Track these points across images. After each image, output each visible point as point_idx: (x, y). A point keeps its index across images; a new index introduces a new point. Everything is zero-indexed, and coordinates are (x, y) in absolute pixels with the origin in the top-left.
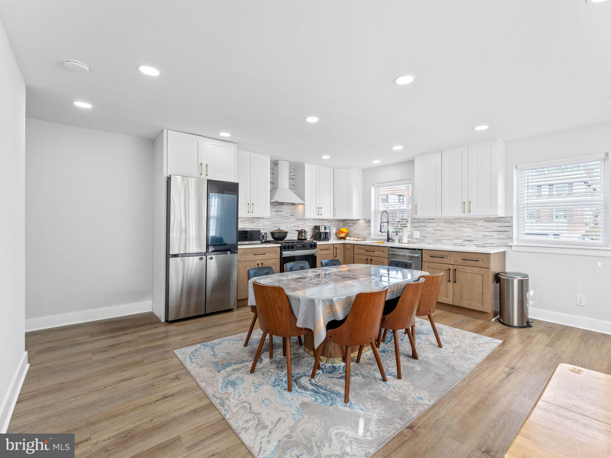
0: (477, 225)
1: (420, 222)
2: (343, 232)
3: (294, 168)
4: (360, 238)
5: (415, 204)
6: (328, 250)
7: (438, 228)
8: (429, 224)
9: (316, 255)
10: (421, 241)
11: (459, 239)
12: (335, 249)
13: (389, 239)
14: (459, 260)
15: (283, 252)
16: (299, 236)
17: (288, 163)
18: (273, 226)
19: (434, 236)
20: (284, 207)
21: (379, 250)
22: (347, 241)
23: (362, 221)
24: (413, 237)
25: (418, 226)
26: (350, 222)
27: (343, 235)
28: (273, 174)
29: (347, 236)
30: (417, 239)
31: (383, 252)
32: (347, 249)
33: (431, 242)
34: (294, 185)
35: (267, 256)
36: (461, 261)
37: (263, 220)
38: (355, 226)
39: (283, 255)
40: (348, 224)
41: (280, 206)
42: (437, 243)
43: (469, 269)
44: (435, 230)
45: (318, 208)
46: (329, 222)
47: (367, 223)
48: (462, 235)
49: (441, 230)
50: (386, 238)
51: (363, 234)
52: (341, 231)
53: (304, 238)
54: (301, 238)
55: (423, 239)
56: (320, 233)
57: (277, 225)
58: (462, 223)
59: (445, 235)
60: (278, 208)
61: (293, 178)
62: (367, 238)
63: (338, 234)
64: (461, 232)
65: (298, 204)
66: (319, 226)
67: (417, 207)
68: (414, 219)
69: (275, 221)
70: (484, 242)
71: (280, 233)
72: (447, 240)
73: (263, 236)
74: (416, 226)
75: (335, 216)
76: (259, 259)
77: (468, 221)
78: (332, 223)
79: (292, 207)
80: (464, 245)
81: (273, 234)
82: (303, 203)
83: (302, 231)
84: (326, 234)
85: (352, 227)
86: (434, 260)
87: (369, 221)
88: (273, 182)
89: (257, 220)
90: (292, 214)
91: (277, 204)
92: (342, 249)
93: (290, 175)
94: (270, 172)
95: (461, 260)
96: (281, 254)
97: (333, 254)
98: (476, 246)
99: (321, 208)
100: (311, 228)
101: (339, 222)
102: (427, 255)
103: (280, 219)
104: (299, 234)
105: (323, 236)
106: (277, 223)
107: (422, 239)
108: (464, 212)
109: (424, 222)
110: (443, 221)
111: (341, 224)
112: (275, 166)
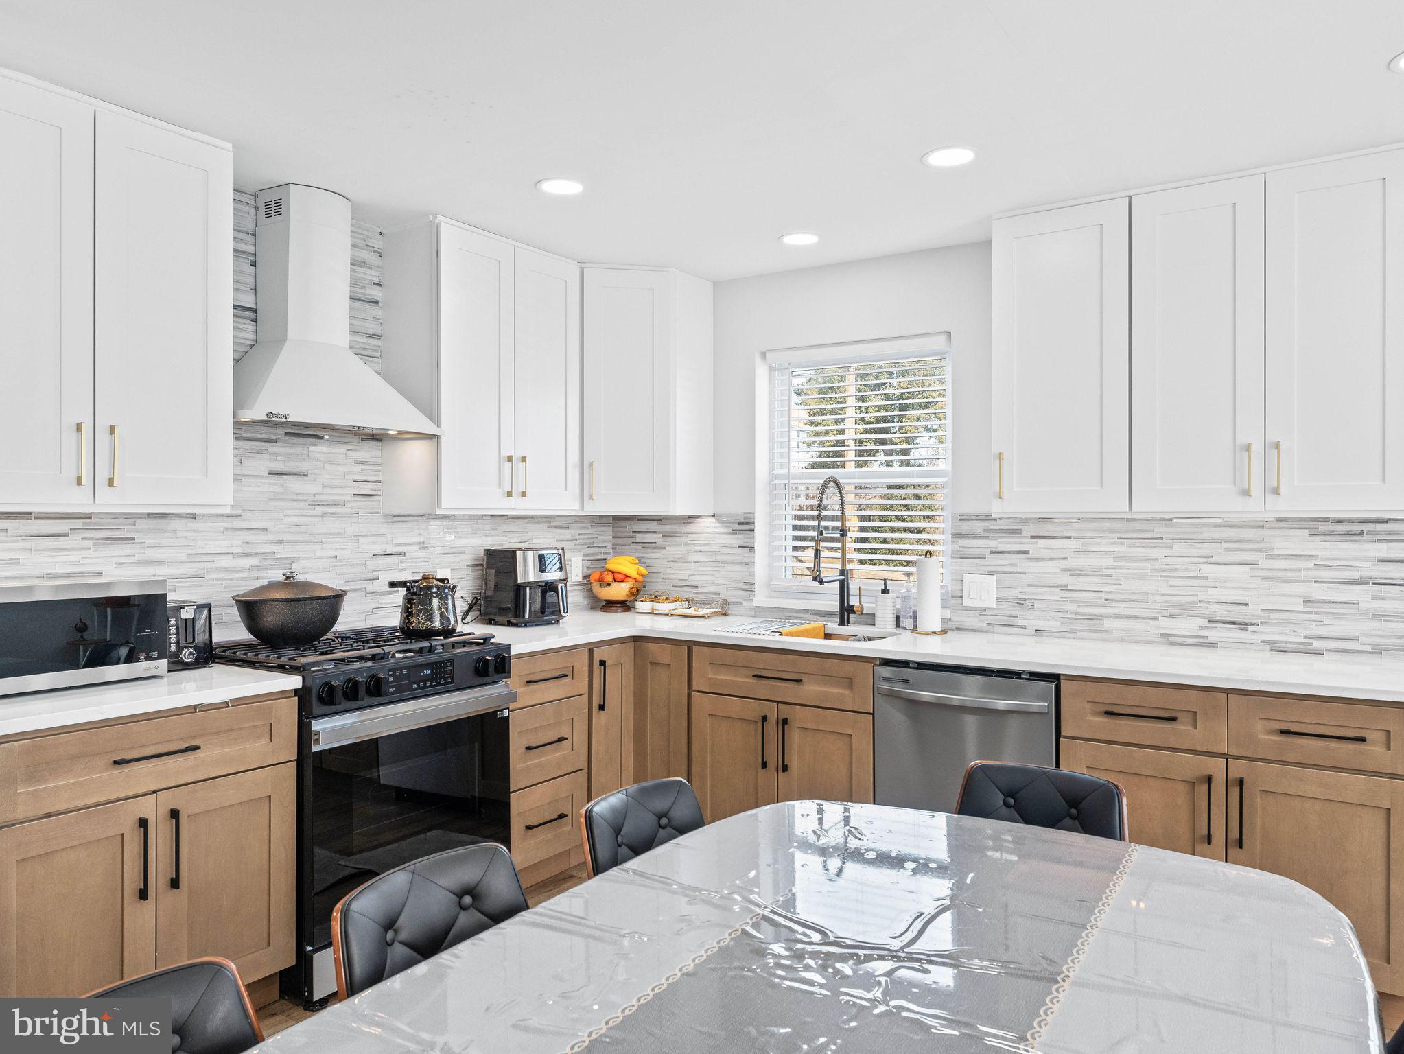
0: (1277, 552)
1: (996, 531)
2: (620, 577)
3: (379, 244)
4: (703, 604)
5: (995, 449)
6: (565, 680)
7: (1083, 562)
8: (1042, 542)
9: (505, 713)
10: (1004, 620)
11: (1190, 616)
12: (597, 670)
13: (846, 612)
14: (1260, 736)
15: (317, 725)
16: (408, 612)
17: (344, 208)
18: (255, 561)
19: (1064, 599)
20: (319, 450)
21: (827, 678)
22: (638, 616)
23: (708, 525)
24: (967, 602)
25: (987, 553)
26: (652, 526)
27: (619, 591)
28: (253, 264)
29: (637, 593)
30: (982, 611)
31: (850, 683)
32: (654, 664)
33: (1055, 624)
34: (377, 337)
35: (212, 757)
36: (1266, 737)
37: (192, 524)
38: (675, 549)
39: (317, 741)
40: (639, 538)
41: (300, 448)
42: (1082, 631)
43: (1313, 782)
44: (1071, 571)
45: (510, 459)
46: (556, 527)
47: (734, 532)
48: (1203, 596)
49: (1097, 573)
50: (834, 604)
51: (718, 585)
52: (613, 572)
53: (437, 624)
54: (418, 623)
55: (1014, 613)
56: (519, 589)
57: (283, 552)
58: (1203, 541)
59: (1120, 597)
60: (283, 454)
61: (375, 298)
62: (734, 603)
63: (596, 588)
64: (1197, 583)
65: (402, 436)
66: (513, 552)
67: (1004, 464)
68: (963, 518)
69: (265, 530)
70: (1308, 633)
71: (299, 605)
72: (1127, 617)
73: (190, 624)
74: (977, 552)
75: (591, 497)
76: (155, 788)
77: (1231, 533)
78: (567, 534)
79: (368, 451)
80: (1213, 645)
81: (250, 608)
82: (430, 428)
83: (429, 588)
84: (544, 593)
85: (663, 551)
86: (1126, 729)
87: (746, 524)
88: (255, 310)
89: (152, 523)
90: (366, 489)
91: (282, 431)
92: (629, 667)
93: (355, 282)
94: (235, 251)
95: (1273, 732)
96: (304, 735)
97: (585, 697)
98: (1268, 647)
99: (524, 460)
100: (468, 559)
101: (600, 529)
102: (1088, 707)
103: (296, 520)
104: (409, 600)
105: (531, 603)
106: (282, 542)
107: (1008, 613)
108: (1246, 493)
109: (1016, 532)
110: (1111, 531)
111: (606, 536)
112: (268, 215)
